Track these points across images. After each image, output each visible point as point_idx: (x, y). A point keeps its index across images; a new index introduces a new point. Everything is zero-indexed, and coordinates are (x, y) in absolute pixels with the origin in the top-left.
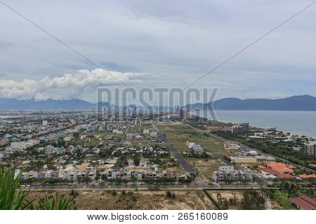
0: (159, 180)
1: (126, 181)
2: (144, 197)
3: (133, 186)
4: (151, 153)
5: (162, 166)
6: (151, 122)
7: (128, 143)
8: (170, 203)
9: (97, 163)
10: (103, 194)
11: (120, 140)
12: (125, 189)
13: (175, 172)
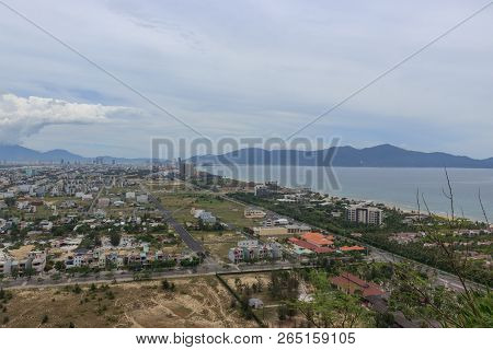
0: (150, 266)
1: (97, 270)
2: (126, 292)
3: (109, 276)
4: (137, 227)
5: (155, 244)
6: (138, 180)
7: (101, 212)
8: (166, 297)
9: (49, 245)
10: (58, 293)
11: (87, 208)
12: (95, 282)
13: (174, 253)
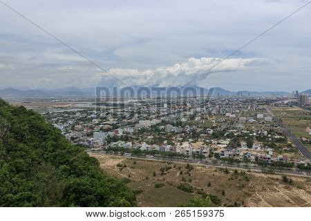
0: (274, 164)
1: (238, 162)
2: (257, 179)
3: (246, 167)
4: (265, 137)
5: (278, 150)
6: (265, 107)
7: (241, 126)
9: (211, 143)
10: (216, 171)
11: (232, 123)
12: (237, 169)
13: (292, 158)
